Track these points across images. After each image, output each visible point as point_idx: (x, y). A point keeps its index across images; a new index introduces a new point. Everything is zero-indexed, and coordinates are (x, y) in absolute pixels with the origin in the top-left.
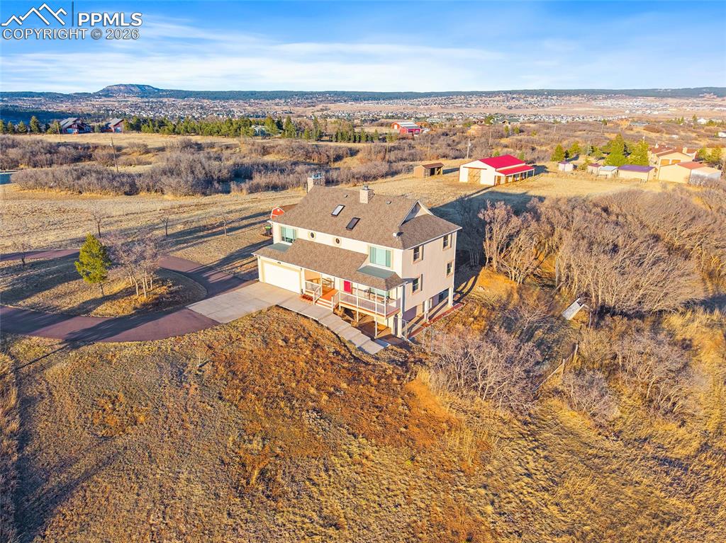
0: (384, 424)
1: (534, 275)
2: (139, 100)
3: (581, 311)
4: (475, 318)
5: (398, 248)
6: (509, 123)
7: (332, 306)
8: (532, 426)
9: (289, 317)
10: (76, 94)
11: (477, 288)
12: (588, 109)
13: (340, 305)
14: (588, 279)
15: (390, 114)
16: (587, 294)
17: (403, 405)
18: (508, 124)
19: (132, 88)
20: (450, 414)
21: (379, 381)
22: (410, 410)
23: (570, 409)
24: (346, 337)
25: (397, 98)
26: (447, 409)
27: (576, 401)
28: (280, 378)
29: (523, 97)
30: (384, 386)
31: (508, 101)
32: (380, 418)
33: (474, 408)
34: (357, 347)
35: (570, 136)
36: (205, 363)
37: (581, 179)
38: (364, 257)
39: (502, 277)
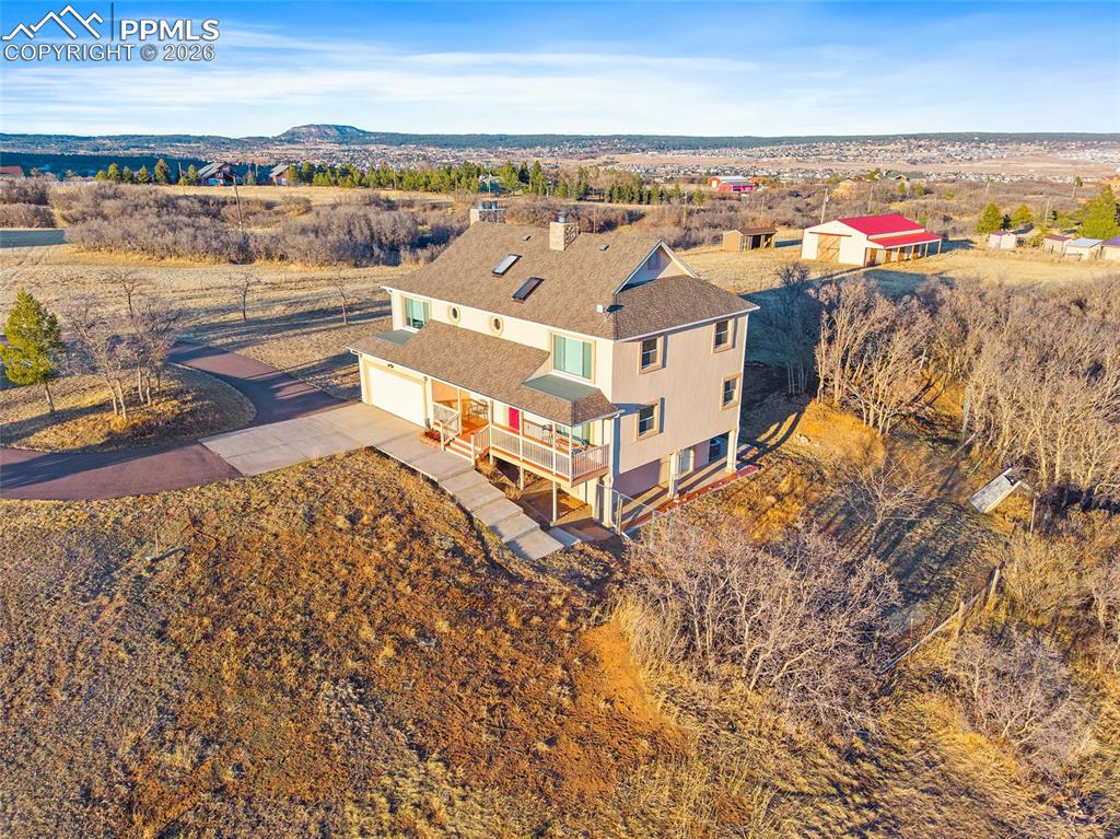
0: (501, 731)
1: (918, 419)
2: (335, 147)
3: (1013, 494)
4: (780, 498)
5: (606, 336)
6: (908, 179)
7: (472, 453)
8: (866, 766)
9: (381, 472)
10: (248, 138)
11: (795, 438)
12: (1050, 165)
13: (492, 453)
14: (1033, 431)
15: (712, 171)
16: (1029, 462)
17: (562, 683)
18: (905, 182)
19: (328, 131)
20: (664, 717)
21: (525, 622)
22: (574, 698)
23: (968, 728)
24: (484, 519)
25: (726, 146)
26: (660, 705)
27: (983, 707)
28: (310, 597)
29: (936, 144)
30: (533, 635)
31: (911, 151)
32: (498, 711)
33: (728, 706)
34: (504, 541)
35: (1014, 200)
36: (170, 554)
37: (1030, 260)
38: (542, 356)
39: (849, 419)
